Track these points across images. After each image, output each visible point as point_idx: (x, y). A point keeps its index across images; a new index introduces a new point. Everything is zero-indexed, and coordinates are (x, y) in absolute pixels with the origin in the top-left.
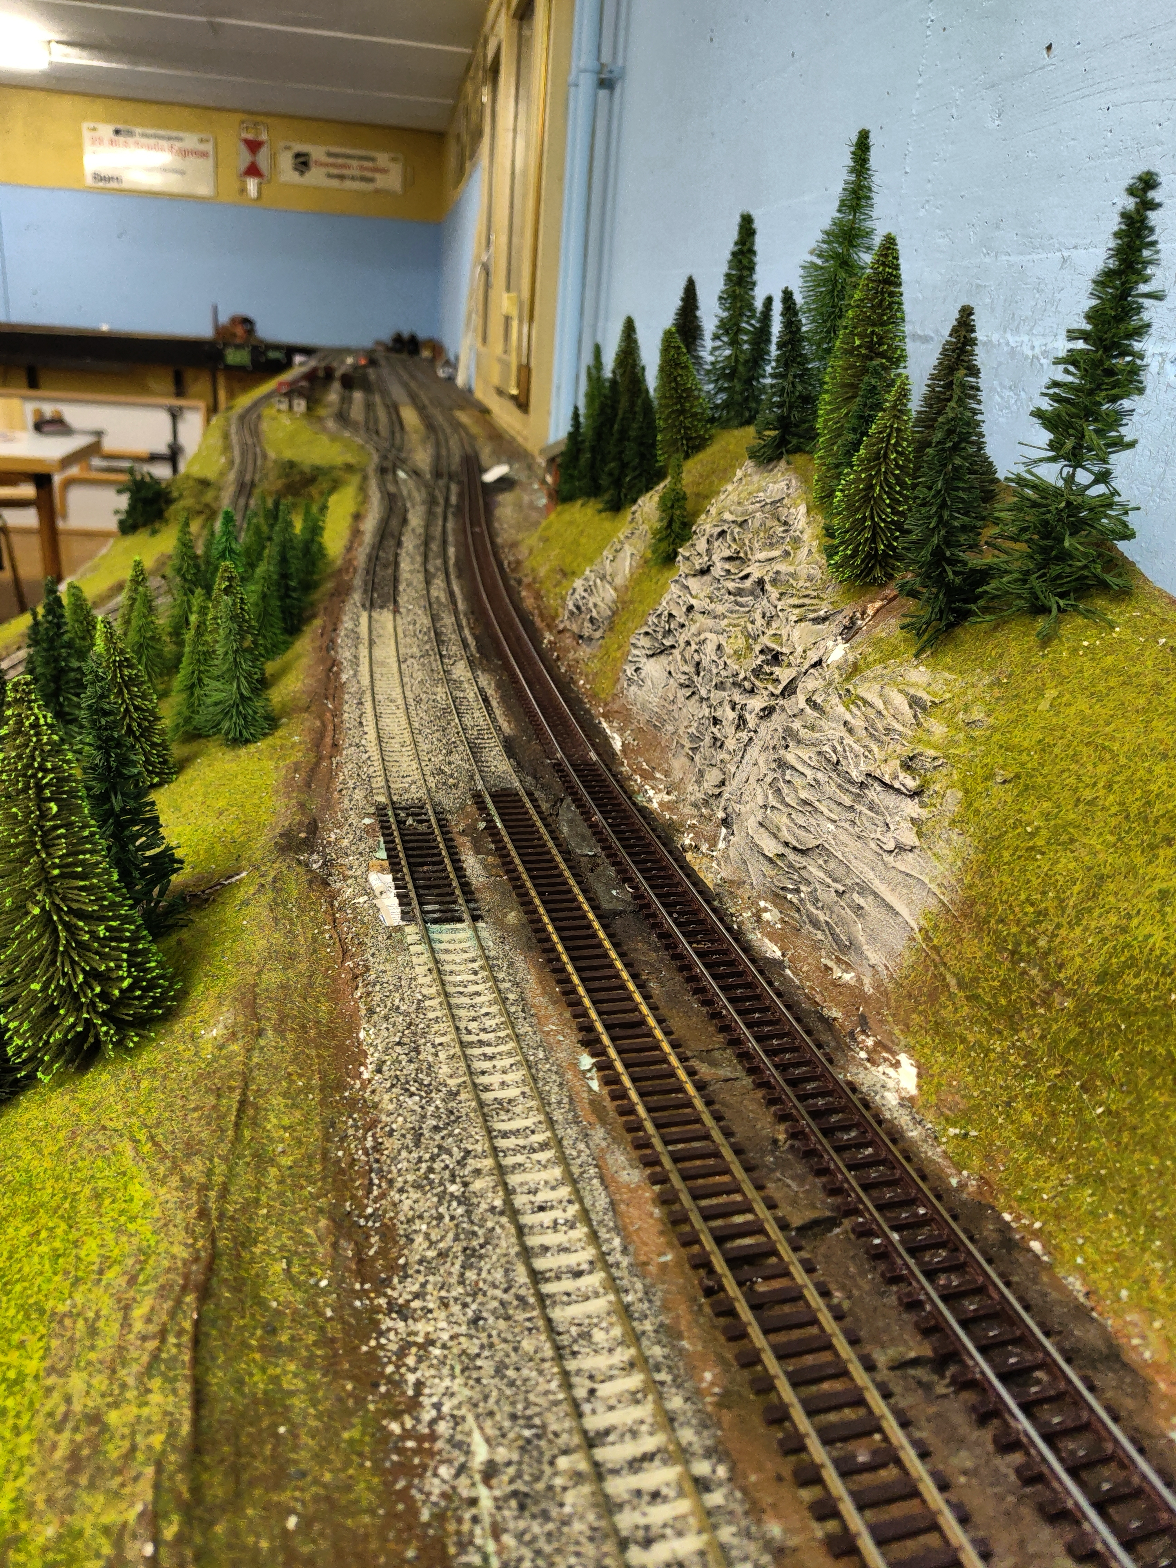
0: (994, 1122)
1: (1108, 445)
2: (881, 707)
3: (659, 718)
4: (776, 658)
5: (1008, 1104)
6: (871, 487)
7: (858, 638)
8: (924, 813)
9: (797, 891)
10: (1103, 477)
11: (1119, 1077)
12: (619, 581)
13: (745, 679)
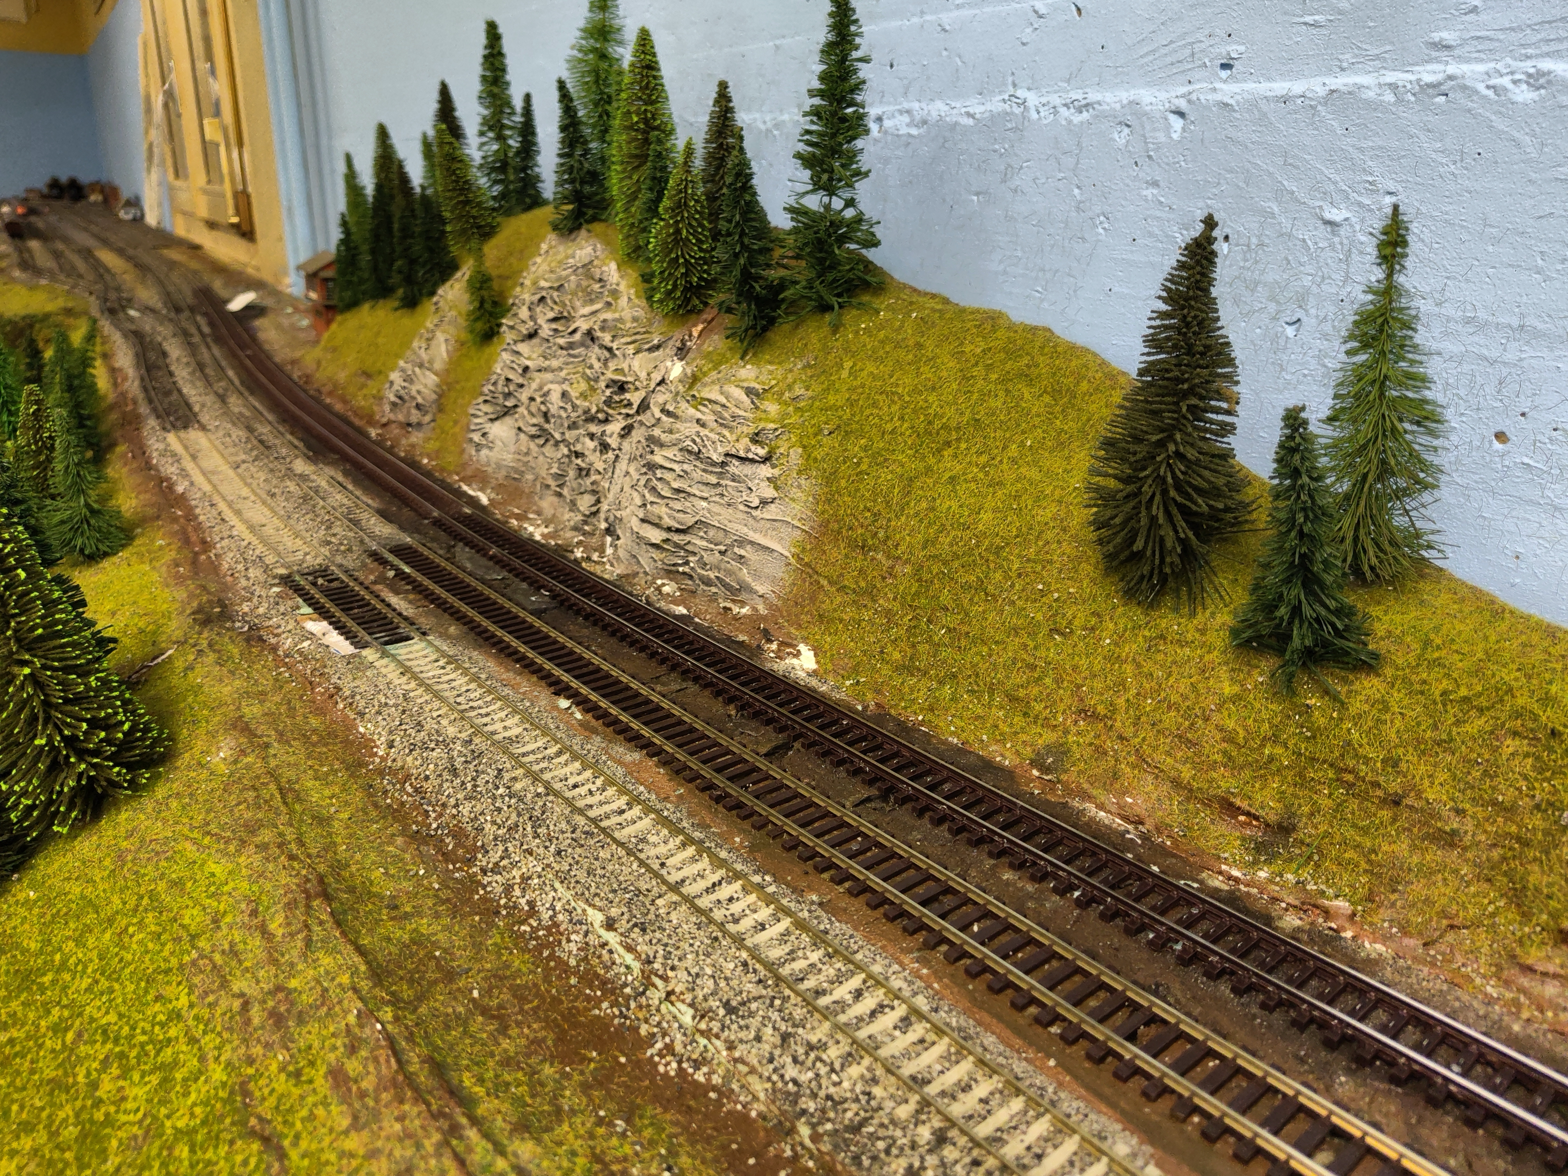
0: (873, 668)
1: (852, 176)
2: (724, 401)
3: (516, 471)
4: (622, 388)
5: (882, 652)
6: (678, 231)
7: (691, 355)
8: (776, 472)
9: (687, 563)
10: (850, 203)
11: (951, 605)
12: (438, 366)
13: (598, 412)
